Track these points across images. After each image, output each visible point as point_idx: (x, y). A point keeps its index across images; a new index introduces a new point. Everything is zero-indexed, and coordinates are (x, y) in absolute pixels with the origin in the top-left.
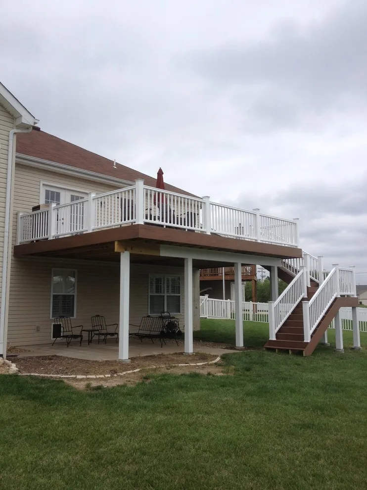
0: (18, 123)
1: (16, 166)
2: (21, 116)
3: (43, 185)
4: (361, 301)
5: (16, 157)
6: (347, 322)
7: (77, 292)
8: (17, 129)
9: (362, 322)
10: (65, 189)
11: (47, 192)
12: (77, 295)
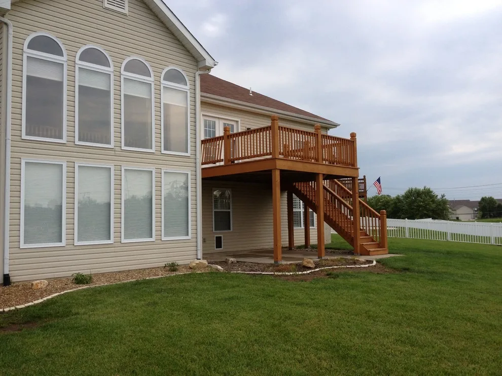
0: (201, 65)
1: (201, 104)
2: (205, 59)
3: (203, 115)
4: (457, 216)
5: (201, 96)
6: (438, 234)
7: (232, 209)
8: (200, 71)
9: (454, 234)
10: (219, 118)
11: (205, 121)
12: (233, 212)
